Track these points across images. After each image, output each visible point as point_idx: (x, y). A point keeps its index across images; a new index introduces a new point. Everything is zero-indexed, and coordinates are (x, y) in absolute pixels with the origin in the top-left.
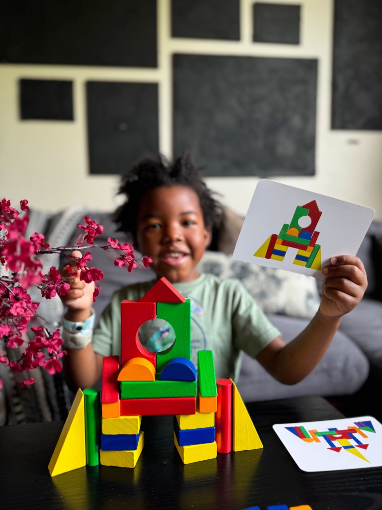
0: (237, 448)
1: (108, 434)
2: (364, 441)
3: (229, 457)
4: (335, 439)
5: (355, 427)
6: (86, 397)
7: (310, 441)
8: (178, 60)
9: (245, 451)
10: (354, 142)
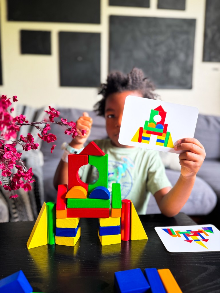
0: (133, 239)
1: (60, 227)
2: (206, 238)
3: (128, 243)
4: (190, 236)
5: (202, 230)
6: (48, 207)
7: (175, 236)
8: (113, 19)
9: (137, 240)
10: (216, 69)
